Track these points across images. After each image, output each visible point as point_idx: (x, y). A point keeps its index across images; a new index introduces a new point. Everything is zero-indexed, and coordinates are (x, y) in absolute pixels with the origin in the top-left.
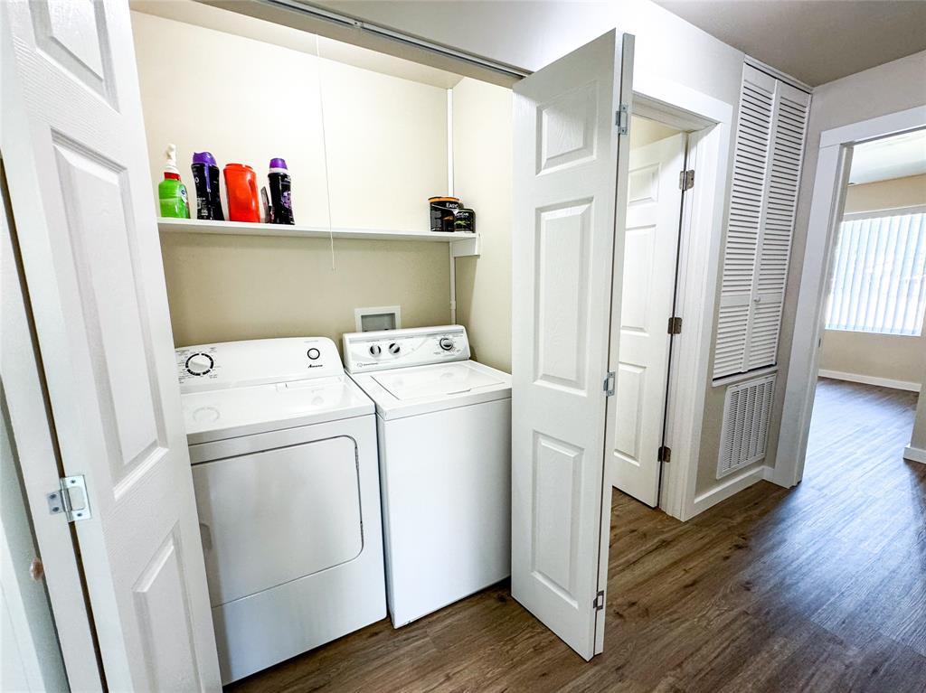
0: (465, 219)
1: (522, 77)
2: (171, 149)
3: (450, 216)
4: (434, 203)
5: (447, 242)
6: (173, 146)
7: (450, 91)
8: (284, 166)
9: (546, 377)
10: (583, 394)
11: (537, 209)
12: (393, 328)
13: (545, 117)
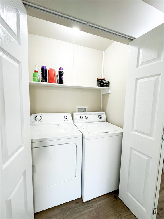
0: (107, 84)
1: (132, 40)
2: (37, 65)
3: (102, 83)
4: (98, 79)
5: (100, 90)
6: (37, 64)
7: (104, 51)
8: (62, 70)
9: (136, 131)
10: (153, 139)
11: (136, 79)
12: (85, 112)
13: (141, 50)
